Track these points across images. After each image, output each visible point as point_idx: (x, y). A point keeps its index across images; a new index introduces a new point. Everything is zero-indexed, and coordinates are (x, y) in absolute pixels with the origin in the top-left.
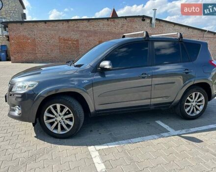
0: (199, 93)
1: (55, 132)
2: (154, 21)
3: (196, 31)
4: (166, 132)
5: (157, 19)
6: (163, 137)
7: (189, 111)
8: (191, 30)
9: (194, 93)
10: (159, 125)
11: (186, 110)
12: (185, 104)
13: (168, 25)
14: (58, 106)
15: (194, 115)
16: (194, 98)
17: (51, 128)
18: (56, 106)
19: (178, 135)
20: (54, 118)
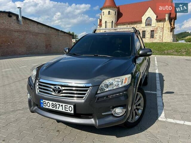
2: (20, 18)
3: (53, 30)
5: (23, 17)
8: (50, 29)
13: (32, 23)
19: (162, 93)
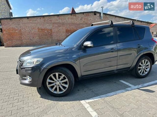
0: (146, 60)
1: (55, 92)
2: (102, 15)
4: (129, 87)
6: (128, 90)
7: (140, 73)
8: (126, 20)
9: (144, 60)
10: (122, 83)
11: (139, 72)
12: (139, 68)
13: (111, 17)
14: (57, 74)
15: (144, 75)
16: (143, 63)
17: (52, 91)
18: (55, 74)
19: (137, 89)
20: (54, 83)
